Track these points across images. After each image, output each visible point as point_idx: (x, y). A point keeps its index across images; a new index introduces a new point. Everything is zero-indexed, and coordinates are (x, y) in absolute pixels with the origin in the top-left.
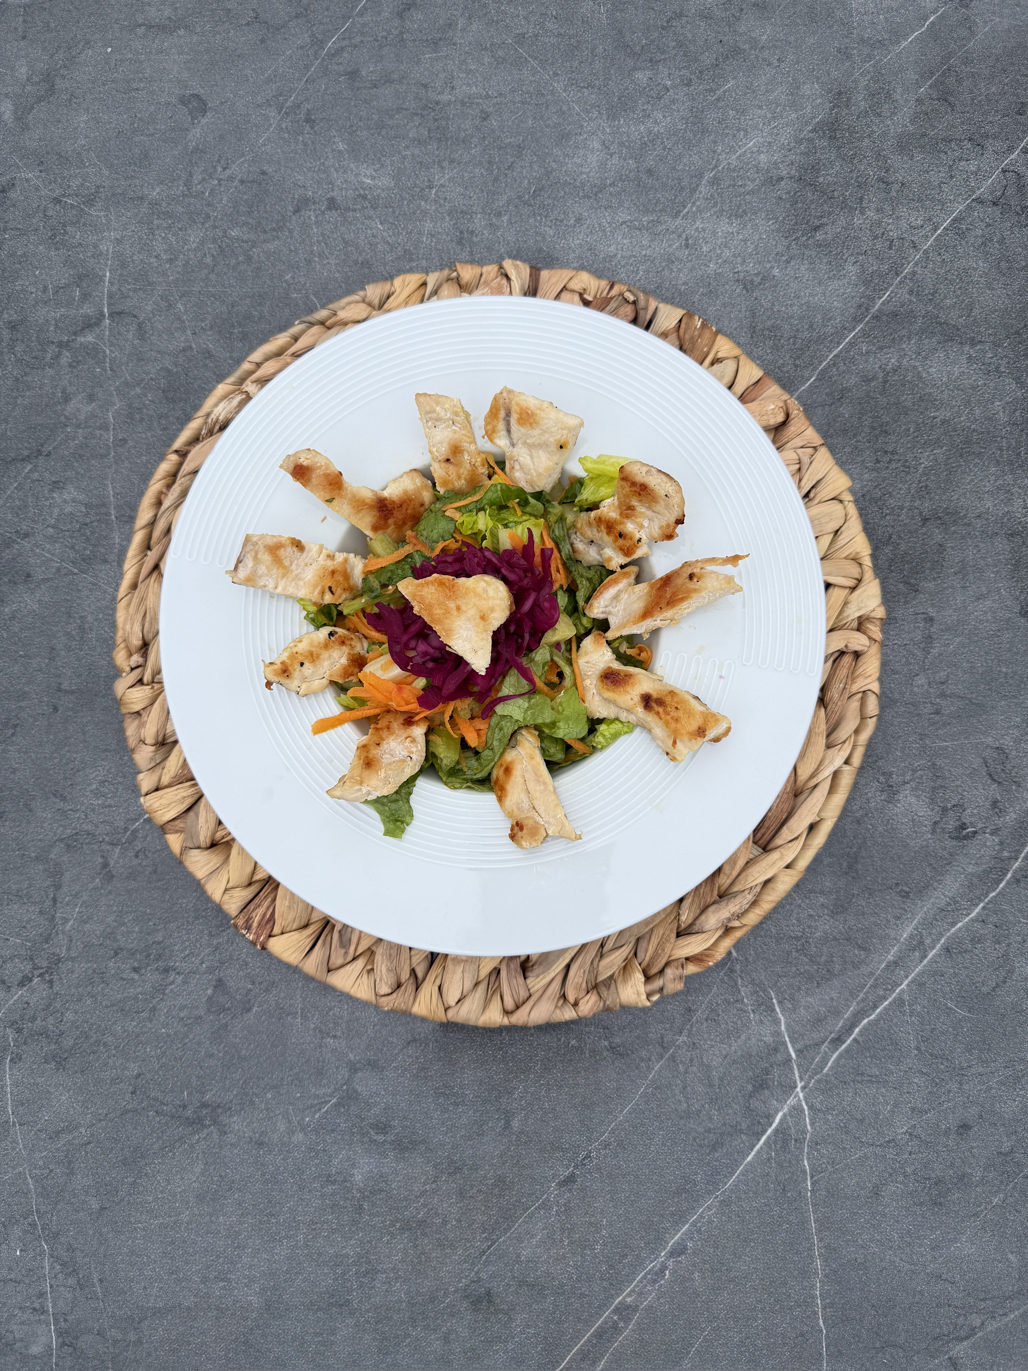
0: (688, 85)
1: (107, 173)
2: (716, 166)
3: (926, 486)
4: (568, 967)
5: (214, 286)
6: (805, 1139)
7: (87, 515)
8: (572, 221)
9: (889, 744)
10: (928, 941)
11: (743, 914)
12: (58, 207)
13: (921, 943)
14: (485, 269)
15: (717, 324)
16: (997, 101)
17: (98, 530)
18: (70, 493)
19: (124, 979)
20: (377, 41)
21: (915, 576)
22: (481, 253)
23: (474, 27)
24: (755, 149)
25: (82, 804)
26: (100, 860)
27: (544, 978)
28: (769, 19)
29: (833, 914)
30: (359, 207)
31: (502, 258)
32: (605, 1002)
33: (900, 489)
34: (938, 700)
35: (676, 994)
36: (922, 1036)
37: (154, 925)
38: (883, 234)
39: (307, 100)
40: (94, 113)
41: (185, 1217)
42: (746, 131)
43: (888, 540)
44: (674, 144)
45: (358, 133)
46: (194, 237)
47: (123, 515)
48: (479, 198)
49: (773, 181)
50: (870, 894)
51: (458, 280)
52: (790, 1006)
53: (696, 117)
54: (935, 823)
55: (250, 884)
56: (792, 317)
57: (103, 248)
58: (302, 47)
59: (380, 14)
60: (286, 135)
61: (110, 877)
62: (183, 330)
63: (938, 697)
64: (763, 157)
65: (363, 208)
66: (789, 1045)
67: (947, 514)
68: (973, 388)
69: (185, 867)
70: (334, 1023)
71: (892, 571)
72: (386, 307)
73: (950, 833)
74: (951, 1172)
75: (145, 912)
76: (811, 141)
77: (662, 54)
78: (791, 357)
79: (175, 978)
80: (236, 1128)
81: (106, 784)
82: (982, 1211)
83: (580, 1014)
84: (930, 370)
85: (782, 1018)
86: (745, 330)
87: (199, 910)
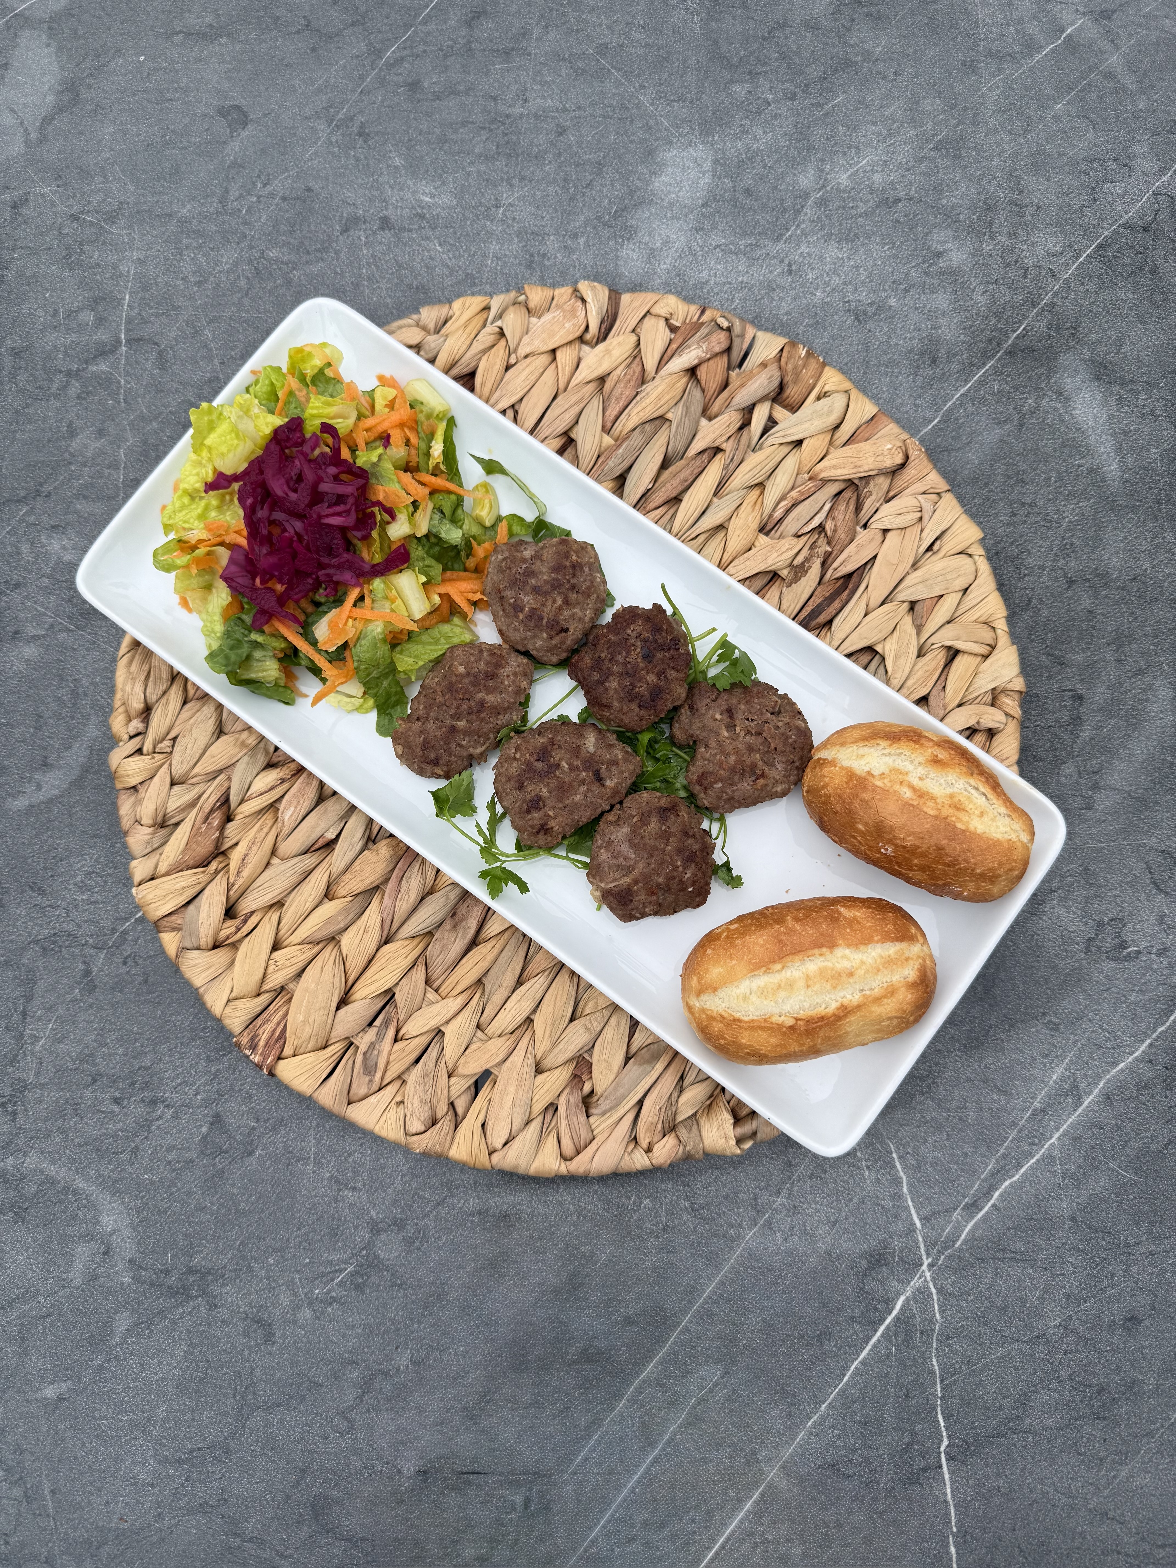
0: (793, 98)
1: (132, 188)
2: (824, 186)
4: (640, 1103)
5: (248, 311)
6: (933, 1330)
8: (658, 244)
10: (1083, 1086)
12: (75, 224)
13: (1075, 1086)
14: (557, 292)
15: (824, 356)
16: (1145, 119)
18: (71, 540)
19: (102, 1112)
20: (442, 50)
21: (1059, 647)
22: (553, 278)
23: (551, 36)
24: (869, 168)
25: (64, 899)
26: (81, 967)
27: (609, 1117)
28: (884, 29)
30: (416, 227)
31: (576, 282)
32: (685, 1147)
33: (1041, 546)
34: (1090, 793)
35: (773, 1143)
36: (1078, 1204)
37: (142, 1046)
38: (1016, 261)
39: (361, 112)
40: (122, 124)
41: (161, 1412)
42: (858, 148)
43: (1027, 605)
44: (775, 162)
45: (418, 147)
46: (227, 257)
48: (552, 218)
49: (888, 202)
50: (1011, 1026)
51: (526, 304)
52: (914, 1163)
53: (801, 133)
54: (1089, 940)
55: (258, 995)
56: (910, 352)
57: (123, 268)
58: (357, 57)
59: (445, 23)
60: (336, 149)
61: (92, 988)
62: (210, 359)
63: (1089, 789)
64: (877, 177)
65: (420, 228)
66: (913, 1211)
67: (1097, 576)
68: (1125, 433)
69: (182, 977)
70: (354, 1172)
71: (1032, 641)
72: (443, 331)
73: (1107, 952)
74: (1117, 1378)
75: (131, 1031)
76: (932, 160)
77: (762, 65)
78: (911, 395)
79: (163, 1113)
80: (230, 1300)
81: (93, 876)
82: (1158, 1429)
83: (654, 1161)
84: (1073, 412)
85: (904, 1177)
86: (857, 365)
87: (196, 1029)
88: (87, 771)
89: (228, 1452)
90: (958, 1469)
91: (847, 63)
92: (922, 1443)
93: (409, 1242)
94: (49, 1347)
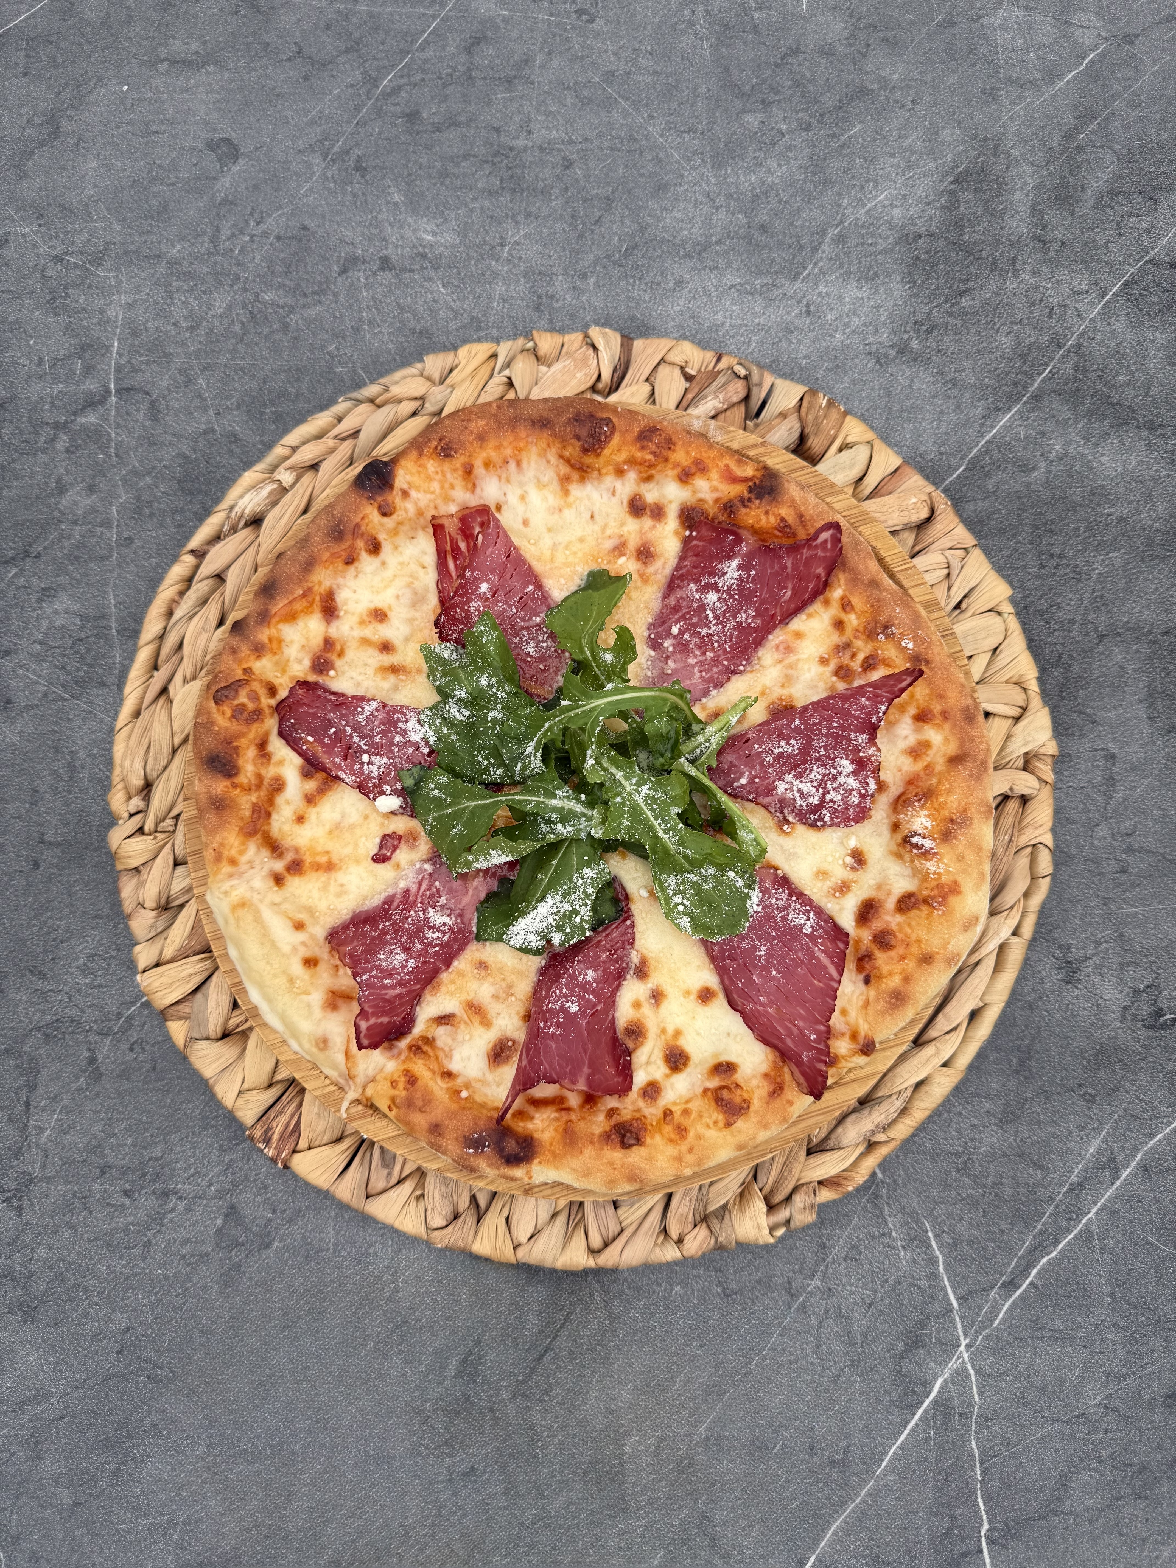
0: (807, 129)
1: (118, 228)
2: (841, 222)
3: (1102, 597)
4: (669, 1197)
5: (243, 358)
6: (972, 1412)
7: (82, 628)
8: (671, 285)
9: (1065, 910)
10: (1120, 1158)
11: (890, 1125)
12: (58, 266)
13: (1112, 1159)
14: (568, 338)
15: (845, 404)
16: (1171, 149)
17: (95, 647)
18: (63, 602)
19: (112, 1206)
20: (441, 78)
21: (1091, 704)
22: (562, 321)
23: (555, 63)
24: (887, 203)
26: (86, 1054)
27: (638, 1209)
28: (901, 55)
29: (1002, 1123)
30: (418, 267)
31: (587, 326)
32: (717, 1238)
33: (1071, 600)
34: (1124, 856)
35: (806, 1228)
36: (1117, 1279)
37: (152, 1136)
38: (1041, 300)
39: (357, 144)
40: (105, 159)
42: (876, 182)
43: (1058, 661)
44: (791, 196)
45: (418, 182)
46: (220, 302)
47: (125, 629)
48: (560, 257)
49: (908, 239)
50: (1047, 1098)
51: (535, 352)
52: (950, 1241)
53: (817, 165)
54: (1125, 1008)
55: (271, 1085)
56: (935, 396)
57: (111, 313)
58: (352, 86)
59: (444, 49)
60: (332, 185)
61: (97, 1076)
62: (205, 409)
63: (1123, 851)
64: (896, 212)
65: (422, 268)
66: (950, 1291)
67: (1128, 629)
68: (1155, 480)
69: (191, 1066)
71: (1063, 698)
72: (448, 382)
73: (1143, 1020)
74: (1159, 1456)
75: (140, 1120)
76: (953, 193)
77: (775, 94)
78: (935, 442)
79: (176, 1205)
81: (96, 958)
83: (685, 1253)
84: (1102, 459)
85: (940, 1257)
86: (879, 411)
87: (207, 1117)
90: (999, 1554)
92: (962, 1528)
94: (63, 1451)
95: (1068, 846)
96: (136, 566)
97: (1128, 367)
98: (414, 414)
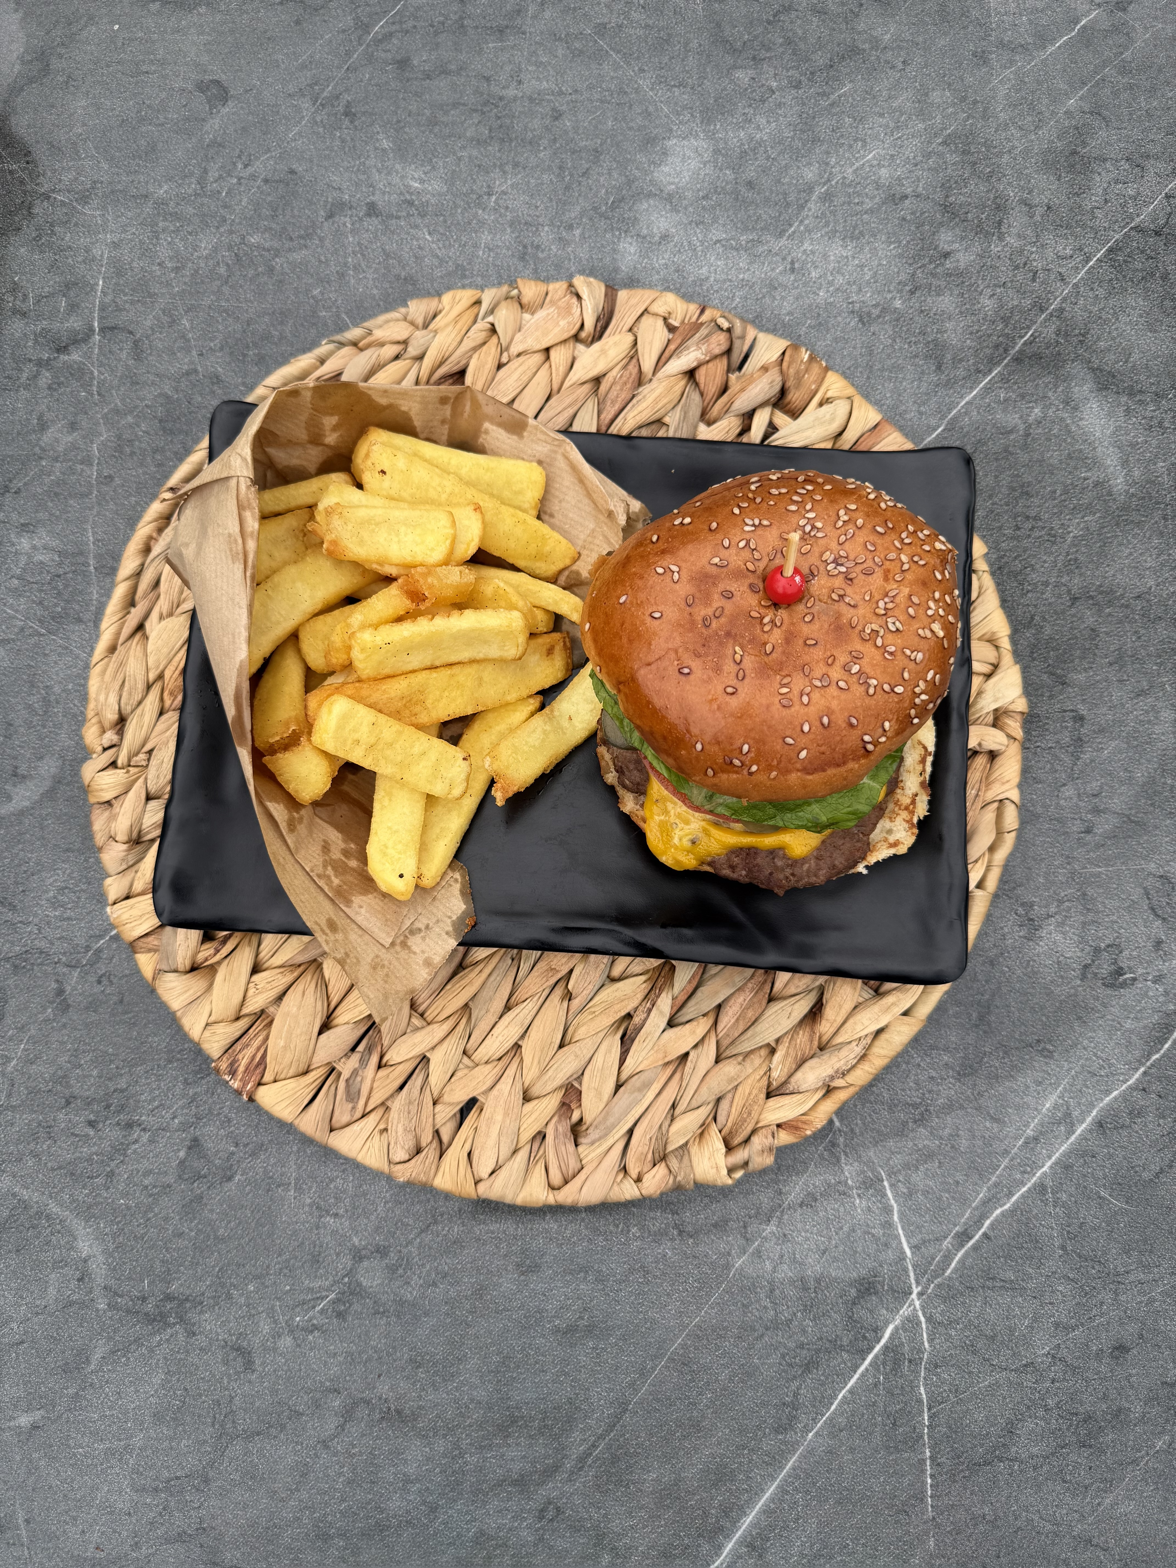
0: (798, 86)
1: (106, 167)
2: (829, 180)
3: (1076, 560)
4: (630, 1132)
5: (228, 300)
6: (921, 1359)
7: (60, 564)
8: (657, 238)
9: (1029, 868)
10: (1076, 1113)
11: (849, 1071)
12: (45, 203)
13: (1068, 1115)
14: (552, 287)
15: (827, 361)
16: (1160, 117)
17: (72, 583)
18: (42, 538)
19: (77, 1135)
20: (433, 26)
21: (1062, 666)
22: (548, 271)
23: (547, 14)
24: (875, 162)
25: (36, 915)
26: (54, 985)
27: (599, 1146)
28: (893, 16)
29: (960, 1076)
30: (404, 214)
31: (571, 276)
32: (675, 1177)
33: (1045, 562)
34: (1089, 816)
35: (764, 1172)
36: (1068, 1232)
37: (117, 1068)
38: (1025, 264)
39: (347, 90)
40: (95, 98)
41: (138, 1441)
42: (864, 141)
43: (1030, 623)
44: (779, 154)
45: (407, 130)
46: (206, 243)
47: (103, 567)
48: (546, 208)
49: (895, 199)
50: (1005, 1053)
51: (519, 299)
52: (905, 1191)
53: (806, 123)
54: (1086, 967)
55: (238, 1019)
56: (916, 356)
57: (96, 252)
58: (344, 31)
60: (321, 130)
61: (65, 1007)
62: (187, 350)
63: (1089, 812)
64: (884, 172)
65: (409, 215)
66: (903, 1240)
67: (1101, 593)
68: (1133, 445)
69: (159, 998)
70: (336, 1198)
71: (1034, 659)
72: (431, 326)
73: (1103, 979)
74: (1104, 1406)
75: (106, 1052)
76: (941, 155)
77: (767, 51)
78: (915, 402)
79: (139, 1136)
80: (208, 1328)
81: (66, 891)
82: (1142, 1457)
83: (644, 1192)
84: (1080, 423)
85: (895, 1206)
86: (860, 369)
87: (173, 1051)
88: (59, 782)
89: (207, 1481)
91: (854, 51)
93: (392, 1269)
94: (22, 1375)
95: (1033, 805)
96: (116, 504)
97: (1109, 333)
98: (397, 357)
